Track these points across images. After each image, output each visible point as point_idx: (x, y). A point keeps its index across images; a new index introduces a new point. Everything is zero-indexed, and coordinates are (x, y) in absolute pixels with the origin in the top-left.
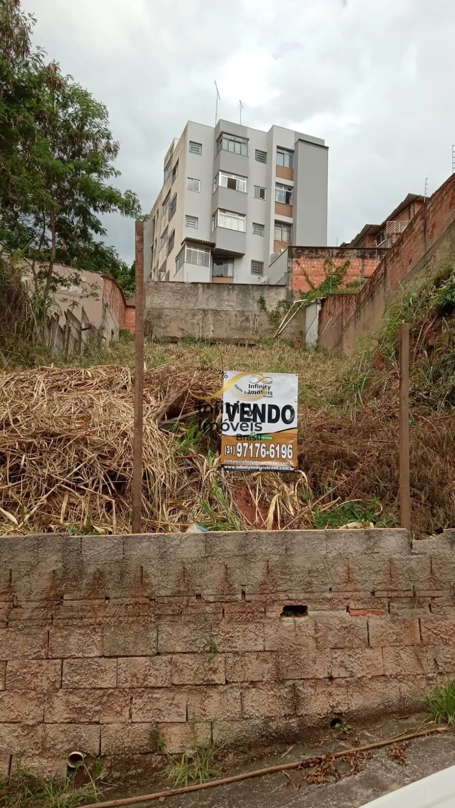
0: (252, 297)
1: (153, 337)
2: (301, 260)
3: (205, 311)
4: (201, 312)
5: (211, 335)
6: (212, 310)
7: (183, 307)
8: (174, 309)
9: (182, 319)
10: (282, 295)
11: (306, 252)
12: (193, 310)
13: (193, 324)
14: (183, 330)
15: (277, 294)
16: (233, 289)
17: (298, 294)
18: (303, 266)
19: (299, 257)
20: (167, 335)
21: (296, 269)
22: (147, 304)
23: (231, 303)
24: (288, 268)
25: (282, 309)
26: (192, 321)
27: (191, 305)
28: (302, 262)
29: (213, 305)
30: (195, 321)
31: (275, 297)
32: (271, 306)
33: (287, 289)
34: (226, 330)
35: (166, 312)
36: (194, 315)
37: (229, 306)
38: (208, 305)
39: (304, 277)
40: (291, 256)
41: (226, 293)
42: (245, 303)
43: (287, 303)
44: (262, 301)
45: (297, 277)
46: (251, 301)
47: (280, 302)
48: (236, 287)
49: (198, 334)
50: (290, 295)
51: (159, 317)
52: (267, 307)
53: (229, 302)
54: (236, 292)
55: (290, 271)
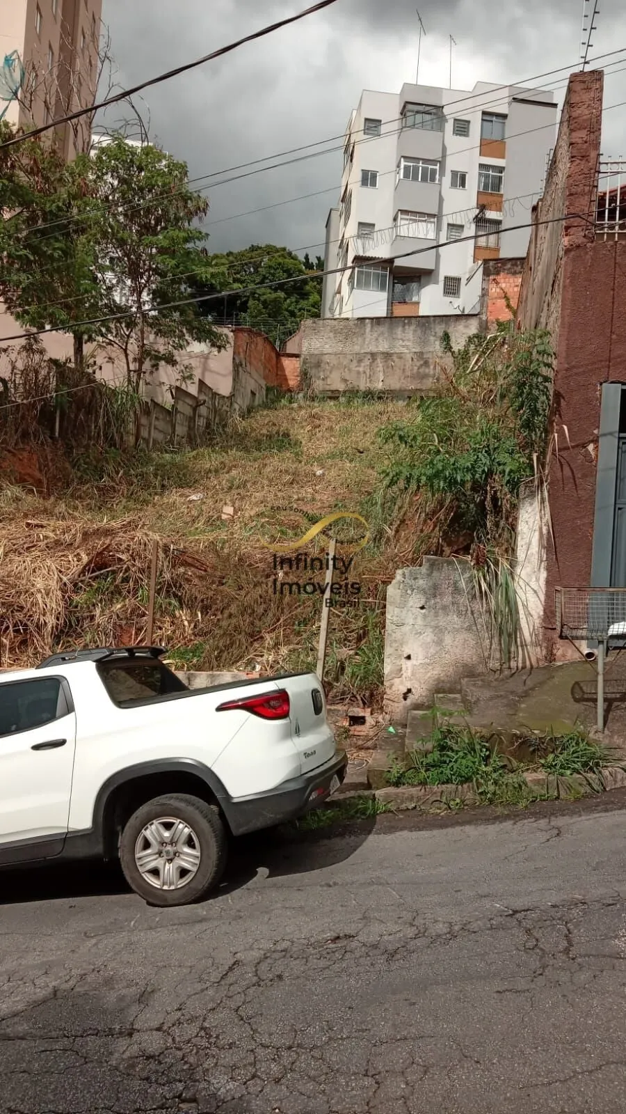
0: (433, 333)
1: (310, 392)
2: (500, 278)
3: (373, 355)
4: (369, 357)
5: (380, 386)
6: (383, 353)
7: (347, 350)
8: (336, 354)
9: (345, 367)
10: (473, 328)
11: (509, 266)
12: (359, 354)
13: (358, 373)
14: (346, 381)
15: (466, 327)
16: (410, 324)
17: (495, 325)
18: (503, 285)
19: (498, 273)
20: (328, 388)
21: (494, 290)
22: (304, 349)
23: (406, 342)
24: (483, 289)
25: (472, 347)
26: (357, 369)
27: (357, 348)
28: (502, 281)
29: (383, 346)
30: (361, 369)
31: (464, 331)
32: (458, 344)
33: (480, 319)
34: (400, 379)
35: (326, 359)
36: (360, 361)
37: (403, 346)
38: (377, 347)
39: (504, 300)
40: (486, 273)
41: (400, 329)
42: (424, 342)
43: (478, 338)
44: (446, 337)
45: (494, 301)
46: (432, 338)
47: (469, 337)
48: (413, 321)
49: (363, 385)
50: (484, 327)
51: (318, 365)
52: (453, 345)
53: (403, 341)
54: (413, 327)
55: (485, 293)
